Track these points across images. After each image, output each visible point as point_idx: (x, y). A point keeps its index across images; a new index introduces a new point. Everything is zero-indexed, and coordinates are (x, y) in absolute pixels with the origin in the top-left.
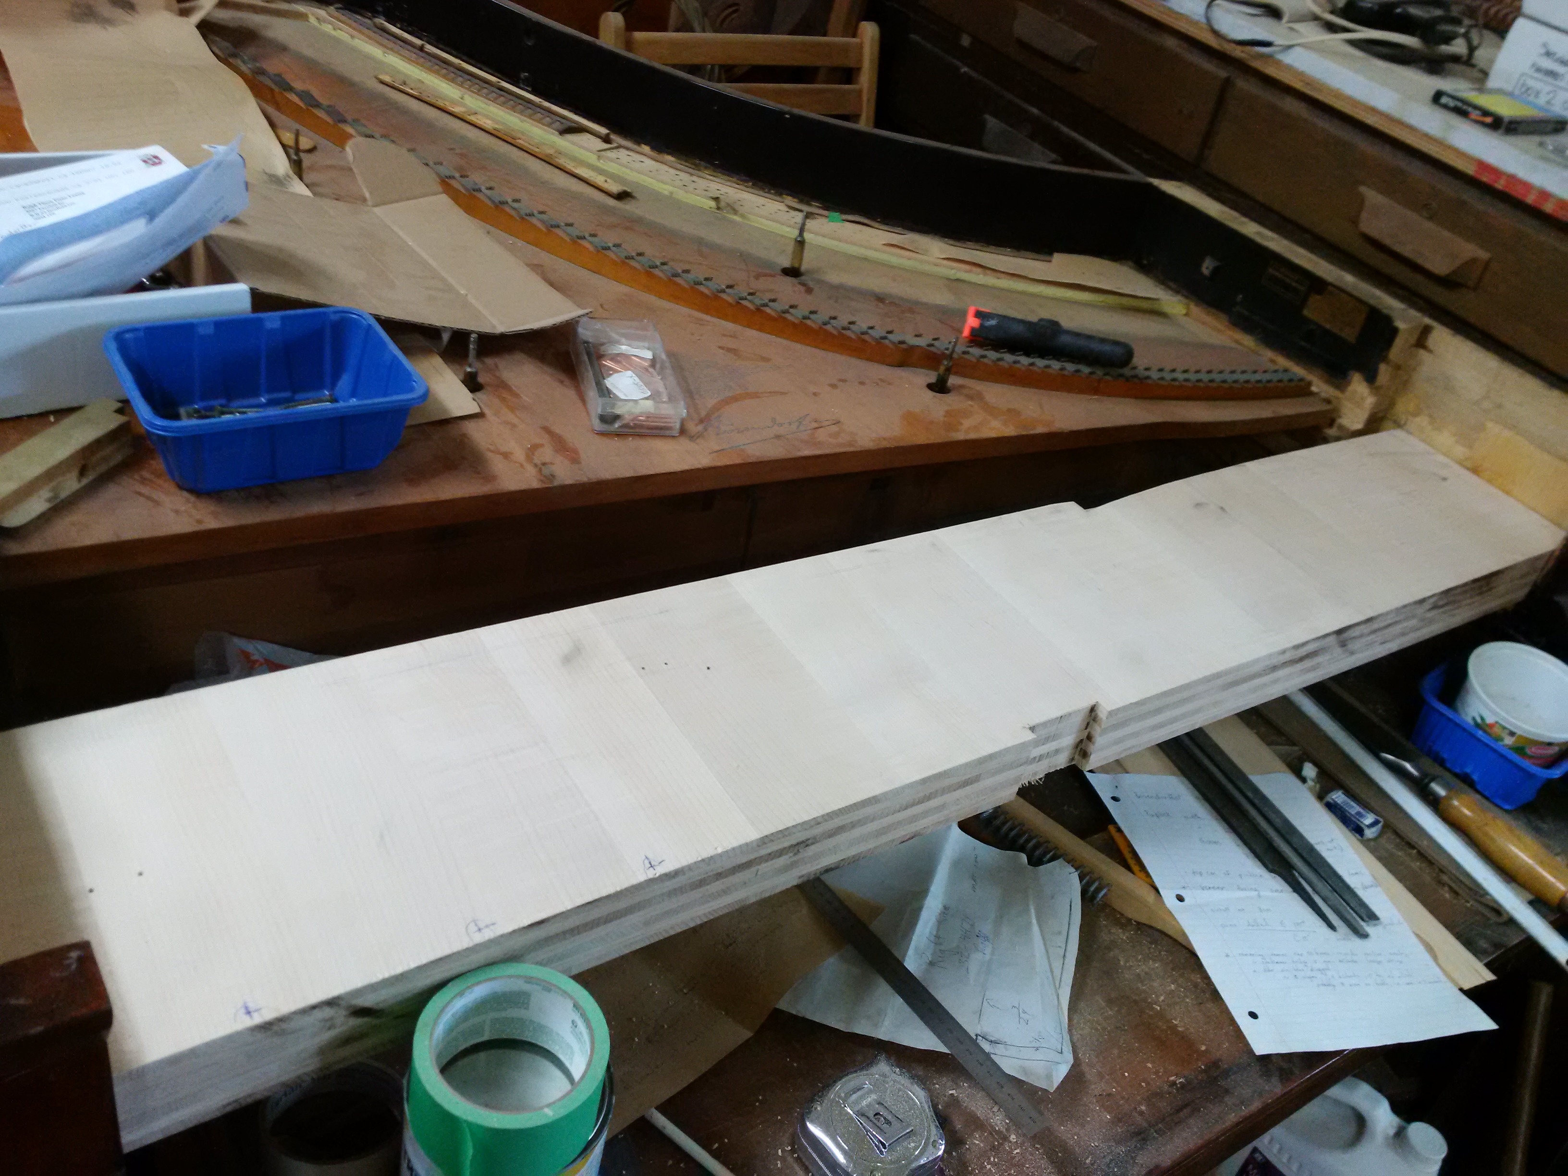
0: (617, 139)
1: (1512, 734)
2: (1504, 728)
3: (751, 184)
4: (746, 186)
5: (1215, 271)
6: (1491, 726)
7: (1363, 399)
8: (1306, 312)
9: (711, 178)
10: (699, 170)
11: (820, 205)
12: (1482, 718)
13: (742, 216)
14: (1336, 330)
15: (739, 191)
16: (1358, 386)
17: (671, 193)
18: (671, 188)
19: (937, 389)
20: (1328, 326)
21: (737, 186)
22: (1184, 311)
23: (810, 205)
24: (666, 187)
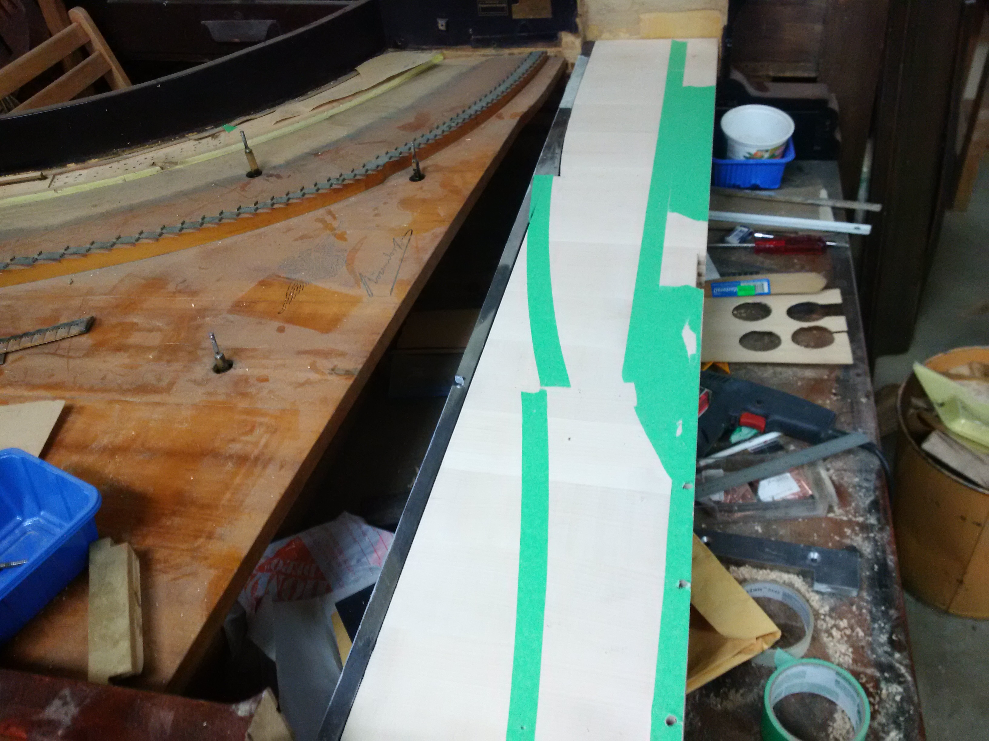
0: (47, 172)
1: (767, 151)
2: (762, 151)
3: (160, 142)
4: (157, 145)
5: (448, 25)
6: (756, 154)
7: (573, 43)
8: (515, 16)
9: (131, 155)
10: (119, 155)
11: (212, 127)
12: (749, 154)
13: (182, 163)
14: (538, 17)
15: (158, 150)
16: (567, 38)
17: (124, 180)
18: (122, 177)
19: (418, 179)
20: (531, 17)
21: (152, 149)
22: (442, 57)
23: (206, 130)
24: (118, 178)
